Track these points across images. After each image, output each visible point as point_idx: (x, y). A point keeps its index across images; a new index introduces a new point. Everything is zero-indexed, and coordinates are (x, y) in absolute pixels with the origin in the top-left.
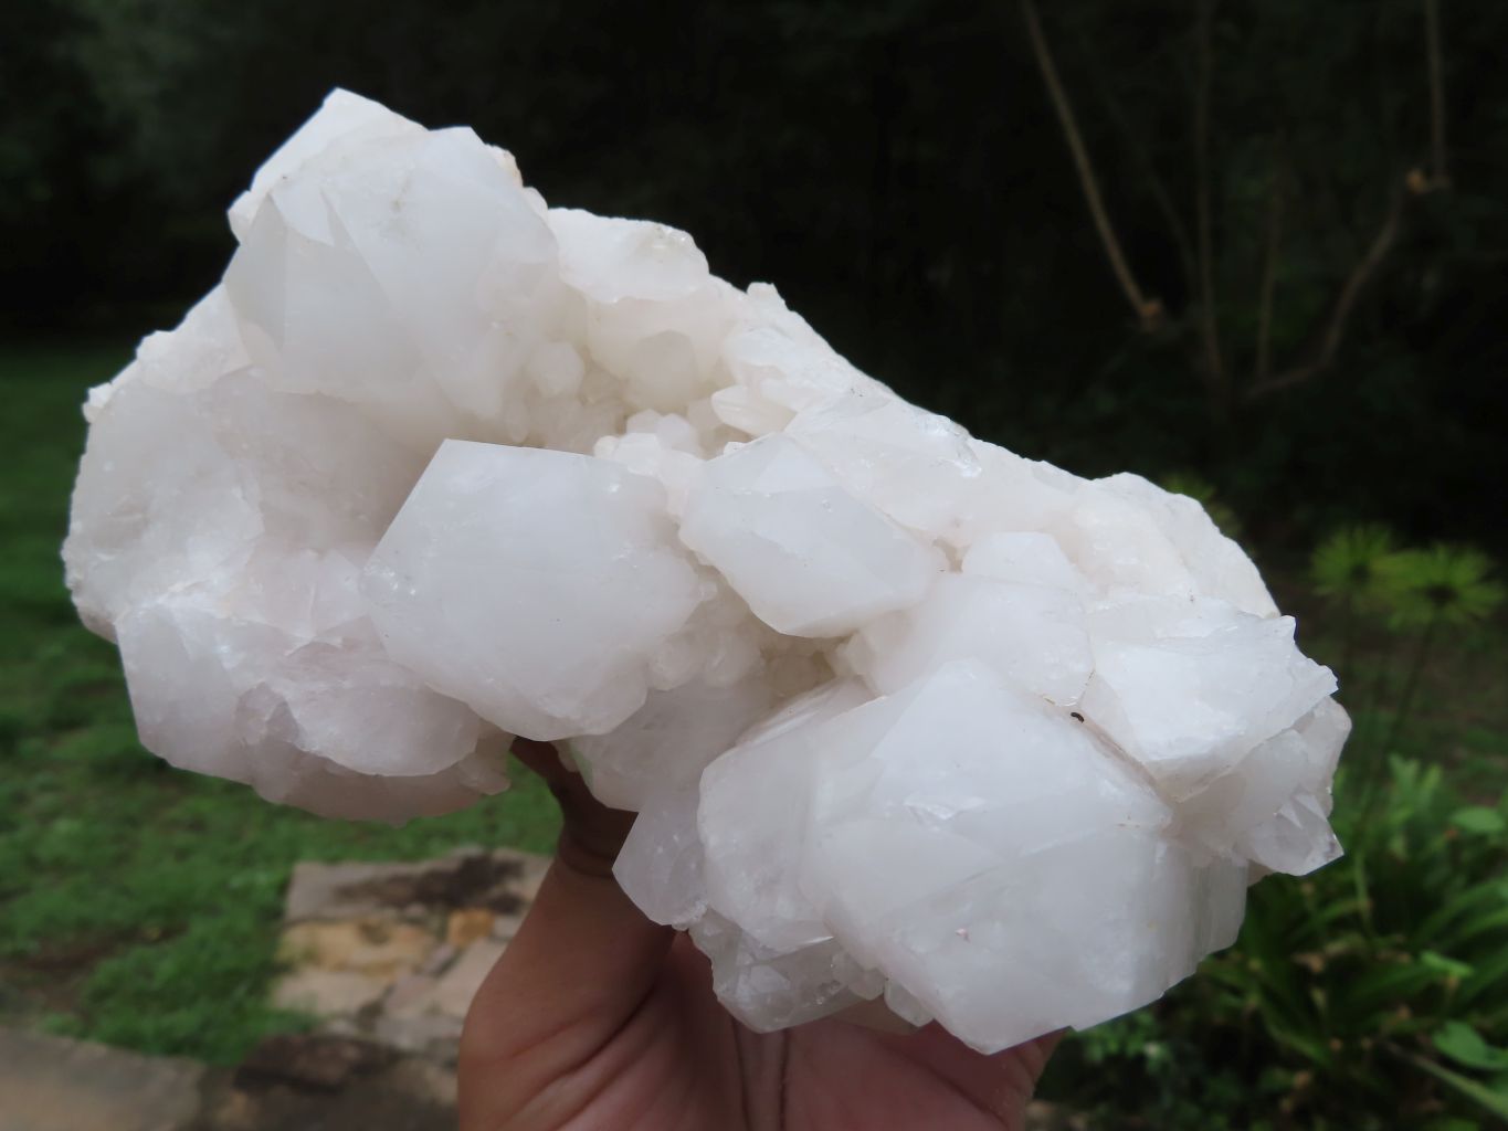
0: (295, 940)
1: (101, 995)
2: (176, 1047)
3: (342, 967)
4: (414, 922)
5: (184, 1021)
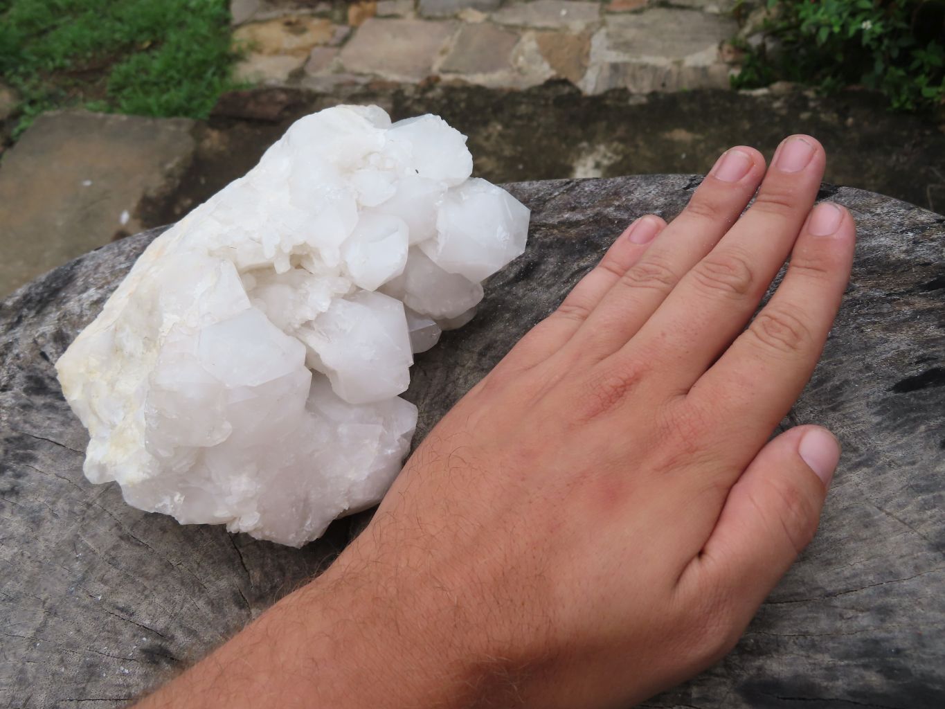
0: (241, 37)
1: (119, 88)
2: (172, 112)
3: (276, 52)
4: (322, 15)
5: (176, 96)
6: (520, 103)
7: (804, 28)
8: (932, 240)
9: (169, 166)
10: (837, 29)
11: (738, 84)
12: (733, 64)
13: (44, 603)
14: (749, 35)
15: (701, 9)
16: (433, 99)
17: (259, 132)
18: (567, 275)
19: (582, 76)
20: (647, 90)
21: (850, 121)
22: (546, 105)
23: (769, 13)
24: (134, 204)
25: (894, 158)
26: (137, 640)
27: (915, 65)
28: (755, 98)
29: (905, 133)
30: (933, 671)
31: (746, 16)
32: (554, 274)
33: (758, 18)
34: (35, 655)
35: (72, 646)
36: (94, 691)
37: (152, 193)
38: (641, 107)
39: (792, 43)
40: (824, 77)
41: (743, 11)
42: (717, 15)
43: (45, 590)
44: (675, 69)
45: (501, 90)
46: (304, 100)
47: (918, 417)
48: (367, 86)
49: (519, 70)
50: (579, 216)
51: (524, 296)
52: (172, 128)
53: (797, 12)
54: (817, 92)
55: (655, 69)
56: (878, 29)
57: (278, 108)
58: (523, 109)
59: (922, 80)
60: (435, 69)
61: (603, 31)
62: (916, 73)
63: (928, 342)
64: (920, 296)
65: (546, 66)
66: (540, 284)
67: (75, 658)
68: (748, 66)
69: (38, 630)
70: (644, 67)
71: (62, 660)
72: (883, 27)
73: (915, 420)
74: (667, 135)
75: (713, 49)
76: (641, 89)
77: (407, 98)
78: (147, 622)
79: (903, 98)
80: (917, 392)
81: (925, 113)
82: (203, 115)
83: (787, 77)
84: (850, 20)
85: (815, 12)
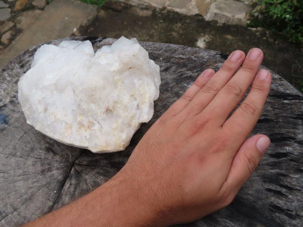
6: (187, 19)
7: (270, 13)
8: (277, 83)
9: (89, 18)
10: (279, 16)
11: (248, 25)
12: (248, 20)
13: (24, 130)
14: (255, 12)
15: (243, 2)
16: (164, 13)
17: (115, 13)
18: (177, 72)
19: (206, 14)
20: (223, 22)
21: (277, 42)
22: (194, 21)
23: (261, 7)
24: (78, 27)
25: (286, 55)
26: (45, 144)
27: (299, 30)
28: (251, 31)
29: (291, 49)
30: (243, 196)
31: (255, 7)
32: (174, 71)
33: (258, 8)
34: (19, 143)
35: (29, 142)
36: (32, 155)
37: (83, 25)
38: (220, 27)
39: (266, 17)
40: (272, 28)
41: (255, 5)
42: (247, 5)
43: (25, 127)
44: (232, 18)
45: (183, 14)
46: (129, 7)
47: (258, 130)
48: (146, 6)
49: (189, 10)
50: (184, 57)
51: (164, 76)
52: (92, 7)
53: (270, 8)
54: (270, 32)
55: (227, 17)
56: (291, 18)
57: (121, 8)
58: (188, 21)
59: (299, 35)
60: (166, 5)
61: (215, 3)
62: (298, 32)
63: (267, 111)
64: (269, 98)
65: (197, 10)
66: (169, 73)
67: (29, 146)
68: (253, 21)
69: (21, 137)
70: (224, 15)
71: (26, 146)
72: (292, 17)
73: (257, 131)
74: (225, 36)
75: (244, 14)
76: (221, 21)
77: (156, 12)
78: (48, 141)
79: (293, 39)
80: (260, 124)
81: (298, 44)
82: (101, 5)
83: (262, 26)
84: (284, 13)
85: (274, 9)
